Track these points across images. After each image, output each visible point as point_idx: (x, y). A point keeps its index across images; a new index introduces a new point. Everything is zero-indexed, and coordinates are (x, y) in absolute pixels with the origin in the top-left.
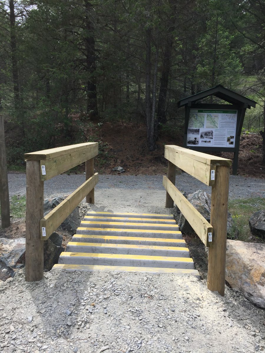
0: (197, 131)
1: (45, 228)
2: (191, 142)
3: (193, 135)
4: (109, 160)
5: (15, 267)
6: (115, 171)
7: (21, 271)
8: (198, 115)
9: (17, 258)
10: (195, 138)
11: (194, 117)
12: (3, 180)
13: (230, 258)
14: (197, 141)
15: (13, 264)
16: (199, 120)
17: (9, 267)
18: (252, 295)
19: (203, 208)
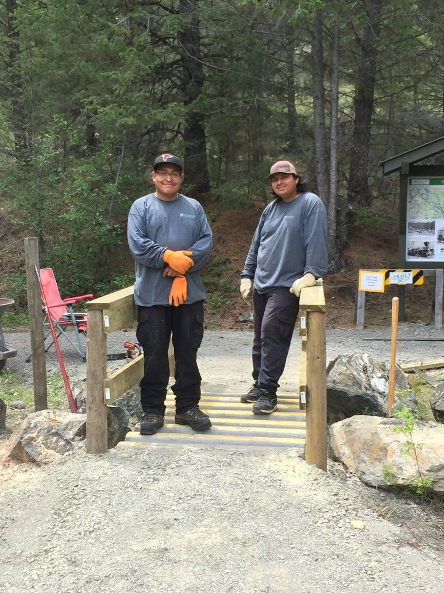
0: (430, 227)
1: (108, 389)
2: (416, 252)
3: (421, 236)
4: (231, 297)
5: (73, 439)
6: (245, 321)
7: (81, 444)
8: (431, 190)
9: (76, 430)
10: (426, 244)
11: (422, 194)
12: (37, 339)
13: (352, 436)
14: (431, 250)
15: (72, 437)
16: (432, 202)
17: (66, 440)
18: (365, 473)
19: (351, 378)
